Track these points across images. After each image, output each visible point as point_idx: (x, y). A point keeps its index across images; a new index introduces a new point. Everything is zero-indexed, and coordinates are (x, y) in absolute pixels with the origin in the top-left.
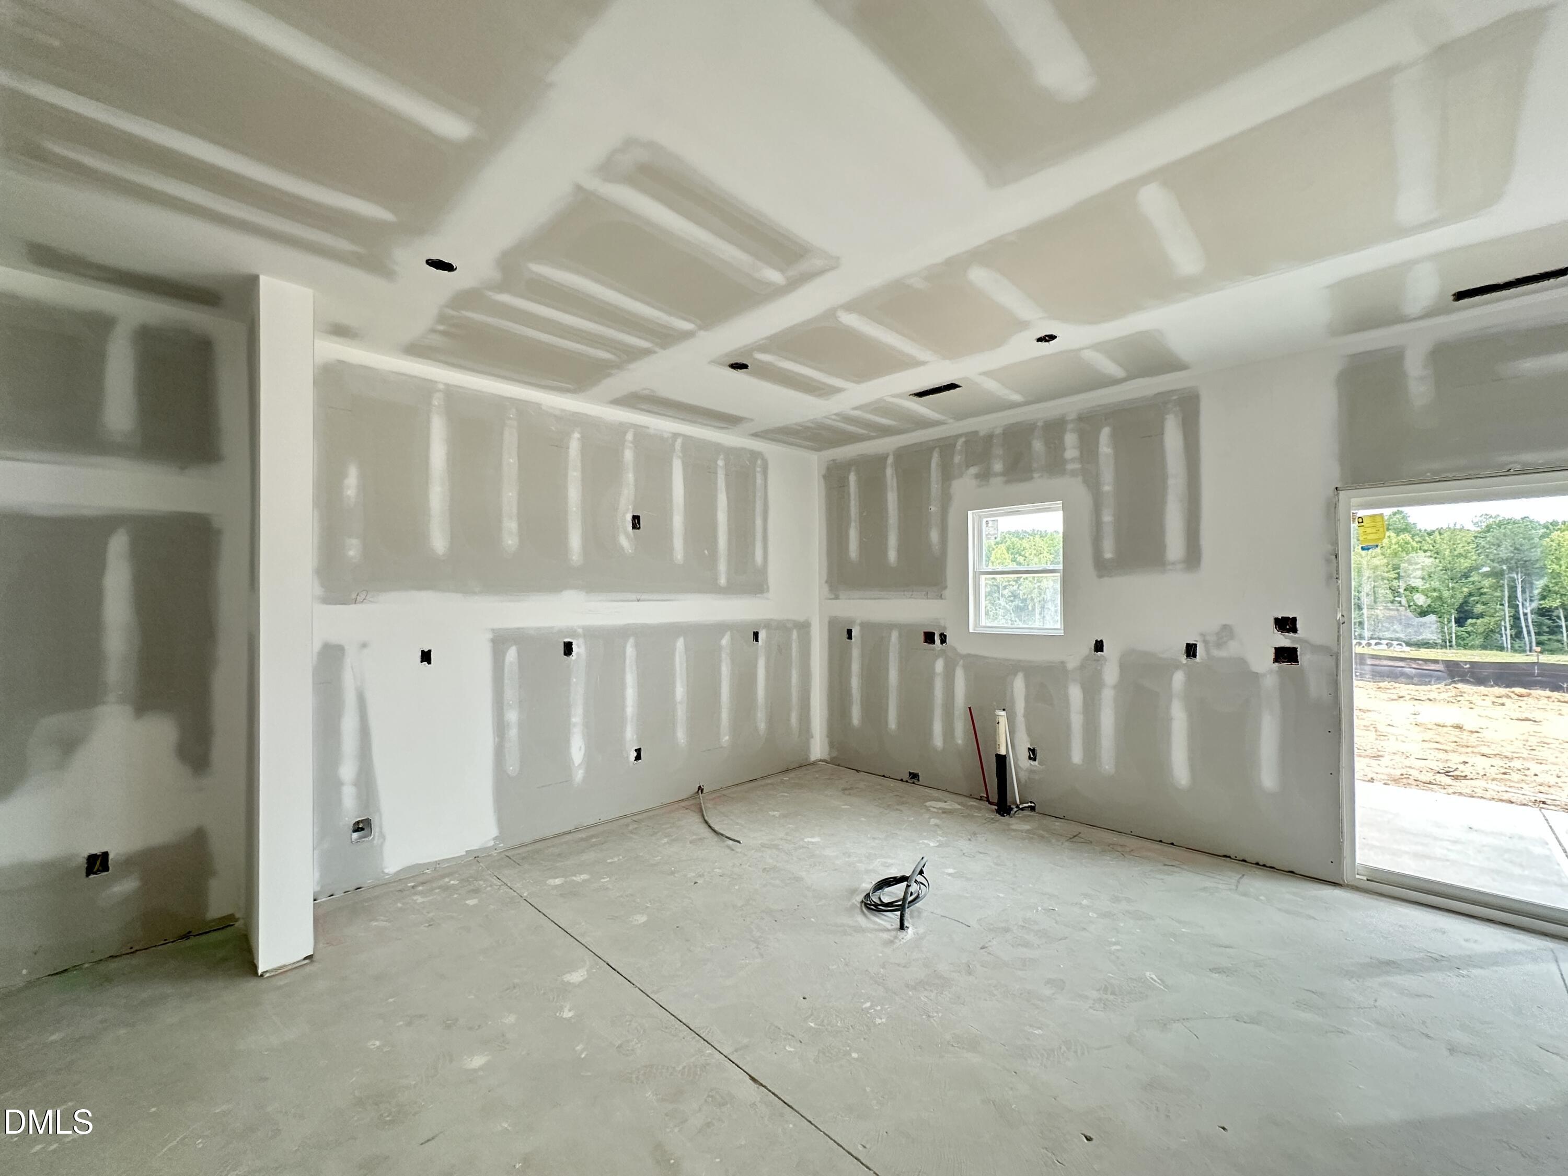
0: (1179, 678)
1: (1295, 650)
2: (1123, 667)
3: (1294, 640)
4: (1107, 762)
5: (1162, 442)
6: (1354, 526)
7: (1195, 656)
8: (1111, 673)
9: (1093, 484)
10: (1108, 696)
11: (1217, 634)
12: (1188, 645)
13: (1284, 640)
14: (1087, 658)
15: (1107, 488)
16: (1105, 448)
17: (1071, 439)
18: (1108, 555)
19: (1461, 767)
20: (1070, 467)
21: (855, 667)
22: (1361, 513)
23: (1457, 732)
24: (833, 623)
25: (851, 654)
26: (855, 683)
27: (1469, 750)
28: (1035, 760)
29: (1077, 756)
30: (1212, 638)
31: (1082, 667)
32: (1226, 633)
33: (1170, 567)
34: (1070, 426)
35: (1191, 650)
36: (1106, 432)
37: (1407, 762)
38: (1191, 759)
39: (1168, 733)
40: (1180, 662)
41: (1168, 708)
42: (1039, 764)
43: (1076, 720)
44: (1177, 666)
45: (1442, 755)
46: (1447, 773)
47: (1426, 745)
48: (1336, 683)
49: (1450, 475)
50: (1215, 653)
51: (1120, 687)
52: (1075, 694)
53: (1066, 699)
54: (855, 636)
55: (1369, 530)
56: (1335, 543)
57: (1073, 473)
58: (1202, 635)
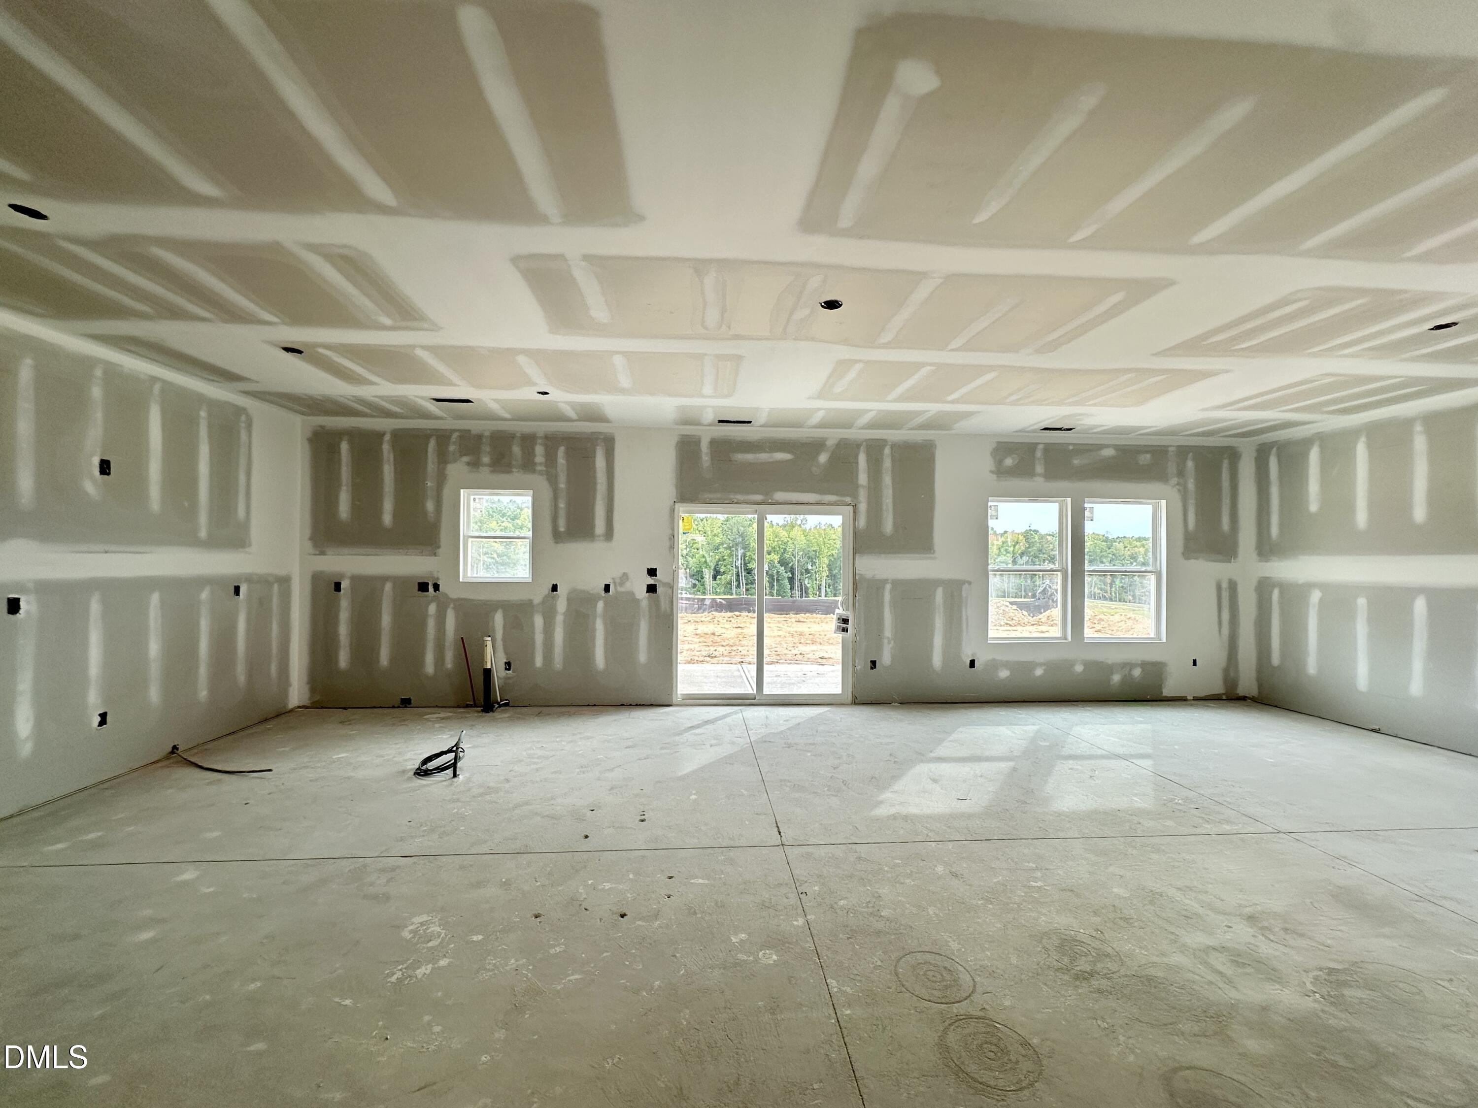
0: (600, 605)
1: (655, 585)
2: (569, 600)
3: (655, 580)
4: (558, 661)
5: (594, 462)
6: (681, 521)
7: (609, 591)
8: (561, 605)
9: (552, 480)
10: (559, 619)
11: (620, 578)
12: (606, 585)
13: (651, 581)
14: (546, 596)
15: (562, 486)
16: (561, 460)
17: (539, 450)
18: (562, 529)
19: (714, 652)
20: (539, 468)
21: (344, 616)
22: (683, 515)
23: (712, 636)
24: (317, 578)
25: (339, 605)
26: (343, 630)
27: (717, 644)
28: (509, 669)
29: (539, 662)
30: (618, 581)
31: (543, 603)
32: (625, 577)
33: (597, 538)
34: (540, 441)
35: (607, 588)
36: (562, 450)
37: (693, 654)
38: (606, 653)
39: (593, 639)
40: (601, 595)
41: (594, 623)
42: (513, 672)
43: (539, 638)
44: (600, 598)
45: (707, 649)
46: (709, 656)
47: (701, 644)
48: (672, 602)
49: (715, 501)
50: (620, 589)
51: (567, 614)
52: (539, 621)
53: (532, 626)
54: (344, 589)
55: (686, 524)
56: (673, 530)
57: (541, 473)
58: (613, 579)
